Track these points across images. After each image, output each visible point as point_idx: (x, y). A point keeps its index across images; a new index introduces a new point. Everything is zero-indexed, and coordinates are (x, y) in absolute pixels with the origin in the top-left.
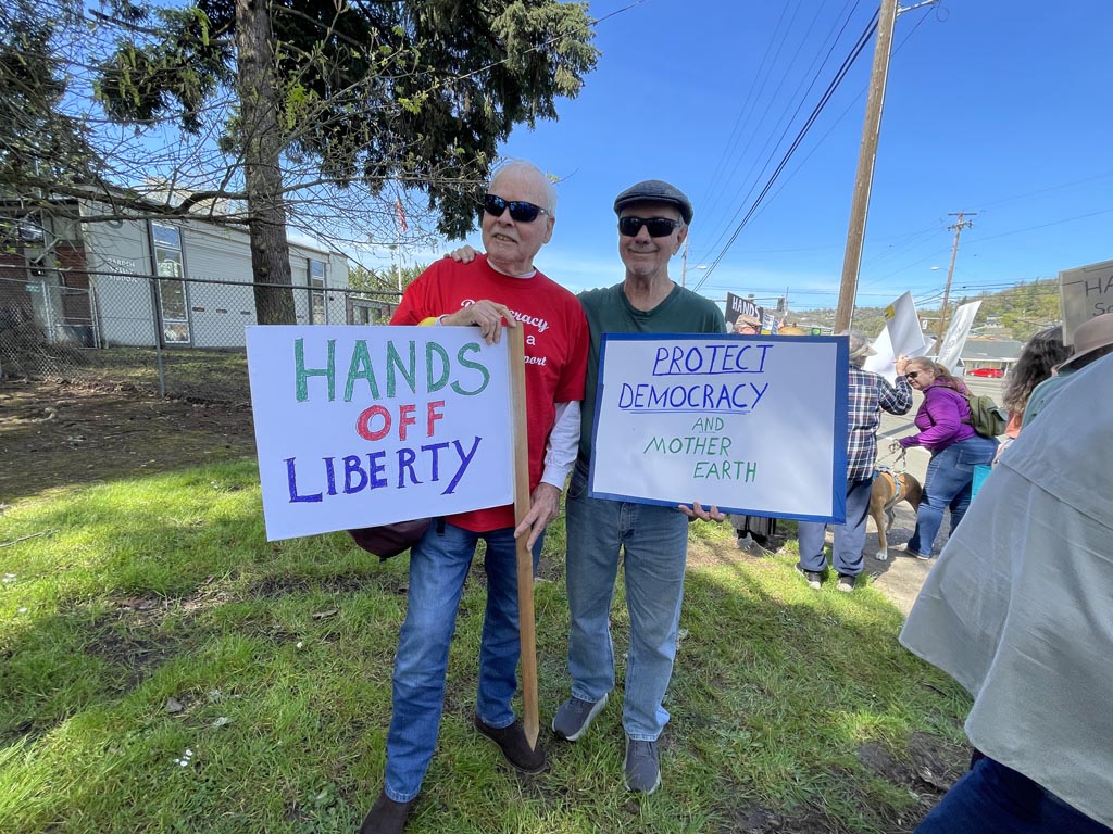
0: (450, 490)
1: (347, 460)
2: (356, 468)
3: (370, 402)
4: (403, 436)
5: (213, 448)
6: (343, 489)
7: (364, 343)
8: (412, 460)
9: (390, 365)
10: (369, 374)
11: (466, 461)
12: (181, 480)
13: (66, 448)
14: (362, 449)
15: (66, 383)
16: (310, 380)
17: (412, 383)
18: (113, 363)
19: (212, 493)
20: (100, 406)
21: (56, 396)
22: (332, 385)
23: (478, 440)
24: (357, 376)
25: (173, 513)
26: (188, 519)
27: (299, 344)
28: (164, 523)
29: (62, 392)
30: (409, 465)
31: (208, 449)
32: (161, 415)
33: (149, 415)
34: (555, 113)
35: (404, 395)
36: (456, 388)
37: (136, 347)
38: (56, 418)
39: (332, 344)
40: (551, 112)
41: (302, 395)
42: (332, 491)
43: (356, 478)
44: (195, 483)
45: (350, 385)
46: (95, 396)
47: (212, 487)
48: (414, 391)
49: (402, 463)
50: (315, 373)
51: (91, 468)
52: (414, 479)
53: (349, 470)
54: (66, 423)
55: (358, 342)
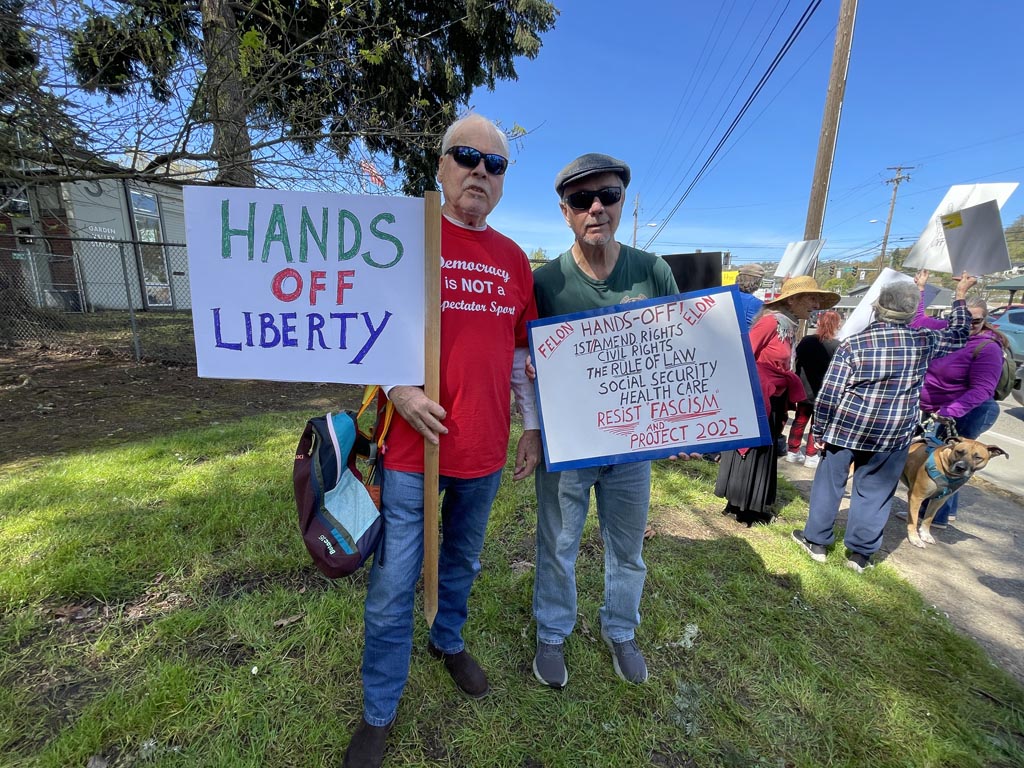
0: (357, 361)
1: (263, 316)
2: (270, 325)
3: (285, 265)
4: (313, 301)
5: (183, 413)
6: (259, 343)
7: (280, 207)
8: (322, 324)
9: (303, 231)
10: (284, 238)
11: (375, 335)
12: (144, 452)
13: (34, 417)
14: (277, 308)
15: (44, 348)
16: (234, 239)
17: (323, 250)
18: (94, 327)
19: (175, 466)
20: (75, 371)
21: (35, 361)
22: (251, 245)
23: (388, 315)
24: (274, 239)
25: (130, 493)
26: (145, 500)
27: (225, 205)
28: (120, 504)
29: (40, 357)
30: (318, 330)
31: (180, 415)
32: (135, 379)
33: (123, 379)
34: (514, 73)
35: (315, 262)
36: (367, 258)
37: (121, 310)
38: (29, 385)
39: (253, 206)
40: (511, 73)
41: (226, 252)
42: (250, 343)
43: (270, 336)
44: (160, 455)
45: (267, 247)
46: (72, 361)
47: (176, 460)
48: (325, 258)
49: (312, 327)
50: (238, 232)
51: (56, 439)
52: (322, 344)
53: (264, 326)
54: (39, 390)
55: (276, 206)
